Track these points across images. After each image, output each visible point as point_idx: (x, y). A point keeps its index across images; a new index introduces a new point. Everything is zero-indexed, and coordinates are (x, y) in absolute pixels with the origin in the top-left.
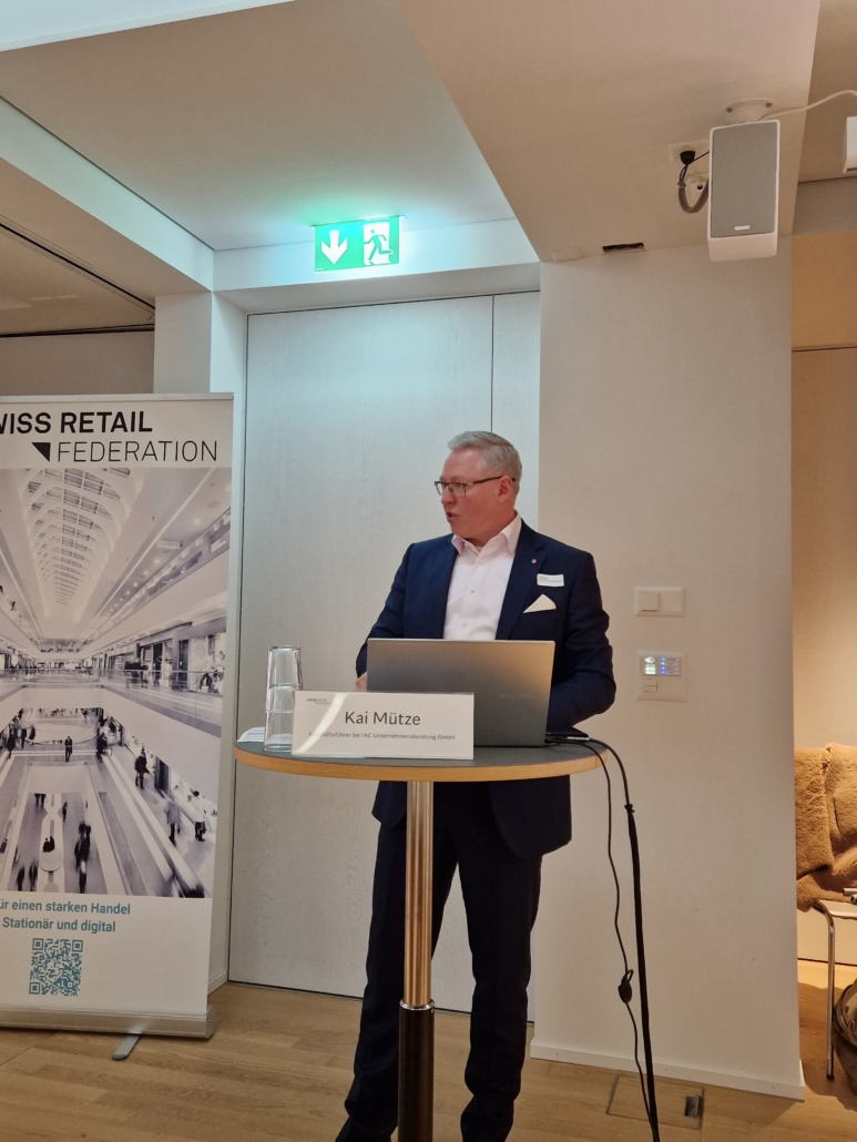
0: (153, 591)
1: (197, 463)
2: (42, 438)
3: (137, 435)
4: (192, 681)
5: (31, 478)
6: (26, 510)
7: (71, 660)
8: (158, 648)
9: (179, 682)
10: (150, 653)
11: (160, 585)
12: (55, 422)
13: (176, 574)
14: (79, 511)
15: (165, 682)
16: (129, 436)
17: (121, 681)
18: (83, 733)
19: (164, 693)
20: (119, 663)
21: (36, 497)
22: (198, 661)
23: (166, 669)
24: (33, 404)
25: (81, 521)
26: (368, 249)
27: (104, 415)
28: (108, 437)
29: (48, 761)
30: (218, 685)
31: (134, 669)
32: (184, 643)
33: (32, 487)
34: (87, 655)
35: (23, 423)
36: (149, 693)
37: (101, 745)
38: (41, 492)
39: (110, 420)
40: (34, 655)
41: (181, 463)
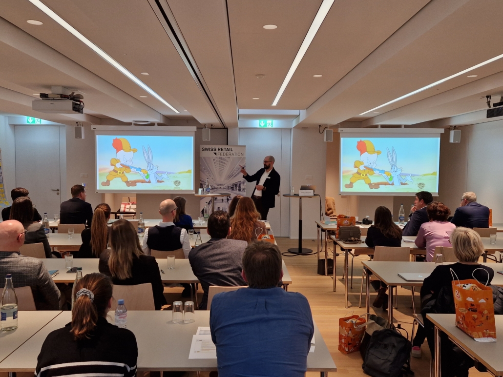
0: (235, 176)
1: (240, 156)
2: (215, 152)
3: (231, 152)
4: (241, 190)
5: (214, 158)
6: (213, 164)
7: (222, 187)
8: (236, 185)
9: (240, 190)
10: (235, 186)
11: (236, 175)
12: (217, 149)
13: (238, 174)
14: (222, 164)
15: (237, 190)
16: (229, 152)
17: (230, 190)
18: (225, 198)
19: (237, 192)
20: (230, 187)
21: (215, 161)
22: (242, 187)
23: (238, 188)
24: (213, 147)
25: (222, 165)
26: (268, 125)
27: (225, 148)
28: (226, 152)
29: (219, 202)
30: (245, 190)
31: (232, 188)
32: (240, 184)
33: (214, 160)
34: (225, 186)
35: (212, 149)
36: (235, 192)
37: (228, 200)
38: (215, 160)
39: (226, 149)
40: (216, 186)
41: (238, 156)
